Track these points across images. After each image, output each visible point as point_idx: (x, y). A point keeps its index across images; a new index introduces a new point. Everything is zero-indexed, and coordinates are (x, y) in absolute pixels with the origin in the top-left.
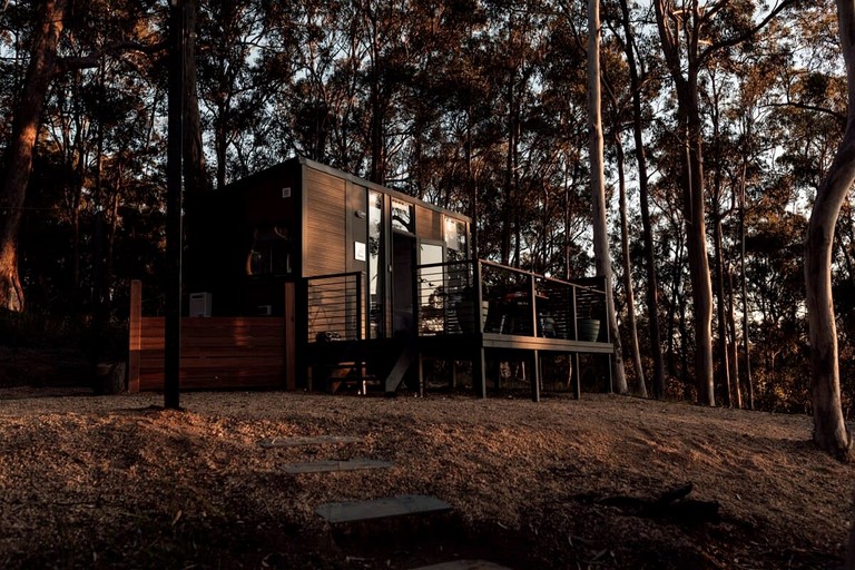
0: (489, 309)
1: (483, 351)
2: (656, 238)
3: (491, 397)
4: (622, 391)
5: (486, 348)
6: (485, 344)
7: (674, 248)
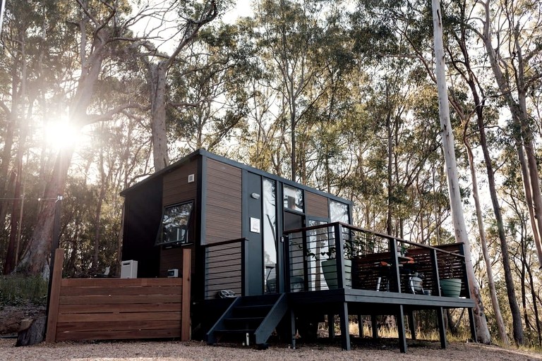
0: (353, 267)
1: (346, 306)
2: (505, 224)
3: (354, 349)
4: (486, 340)
5: (348, 303)
6: (347, 299)
7: (520, 230)
